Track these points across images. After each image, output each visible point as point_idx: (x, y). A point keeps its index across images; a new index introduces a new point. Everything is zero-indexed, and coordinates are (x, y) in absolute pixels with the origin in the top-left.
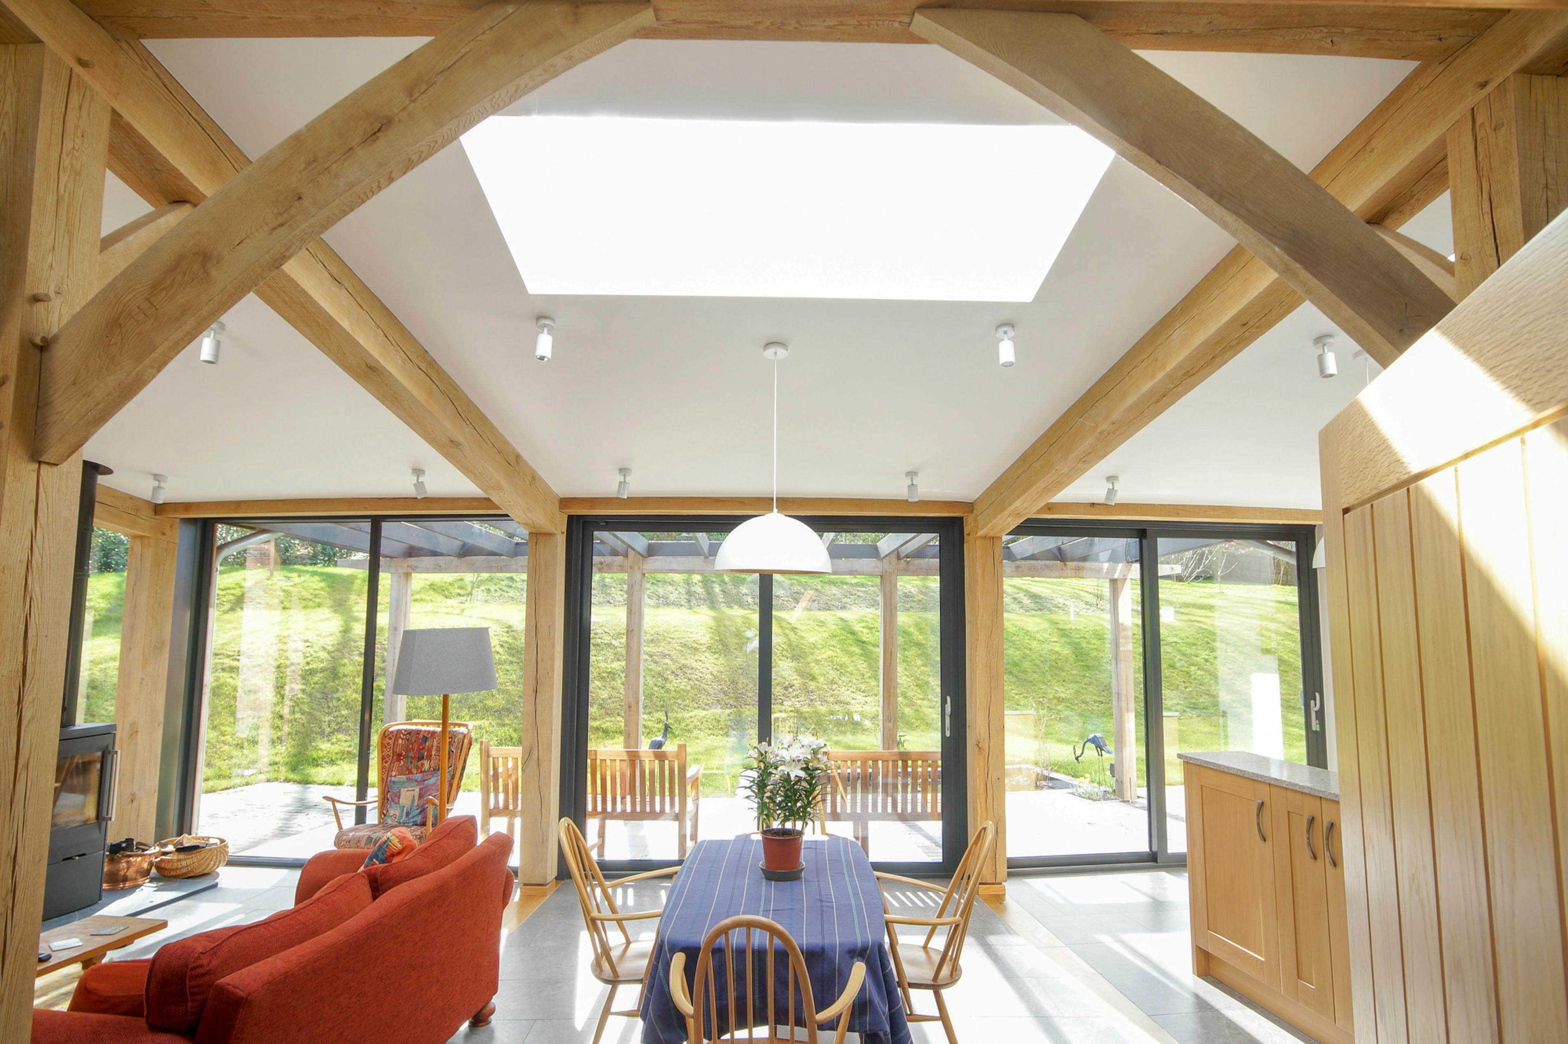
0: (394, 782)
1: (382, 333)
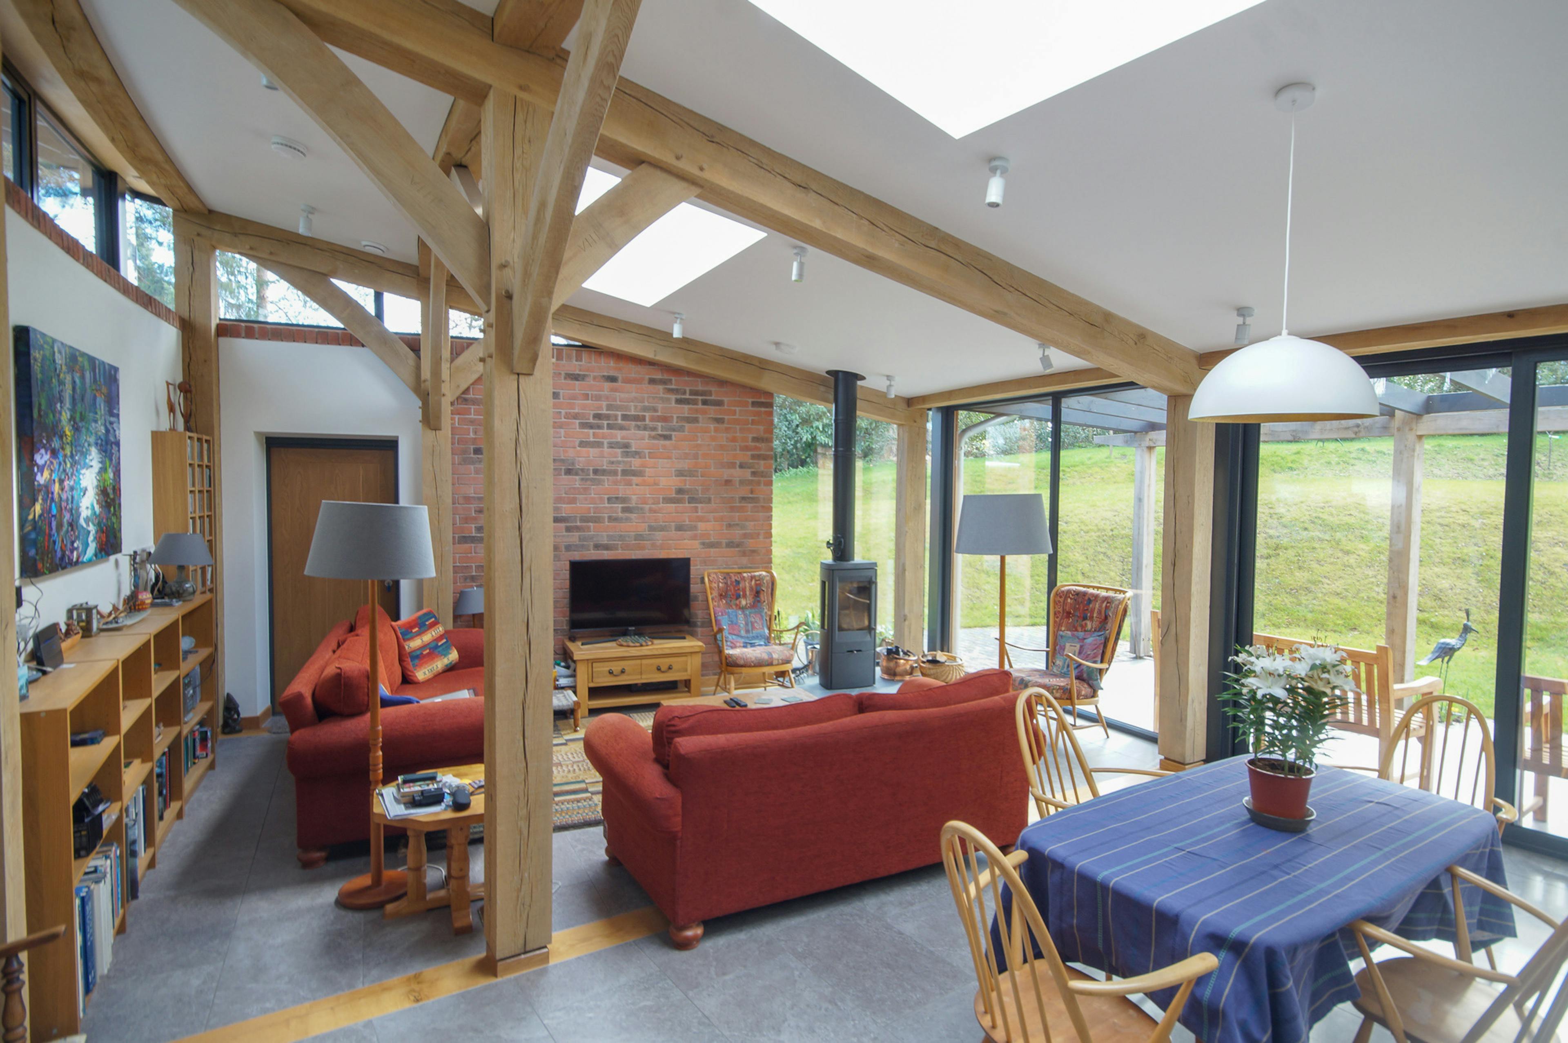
0: (1062, 637)
1: (867, 223)
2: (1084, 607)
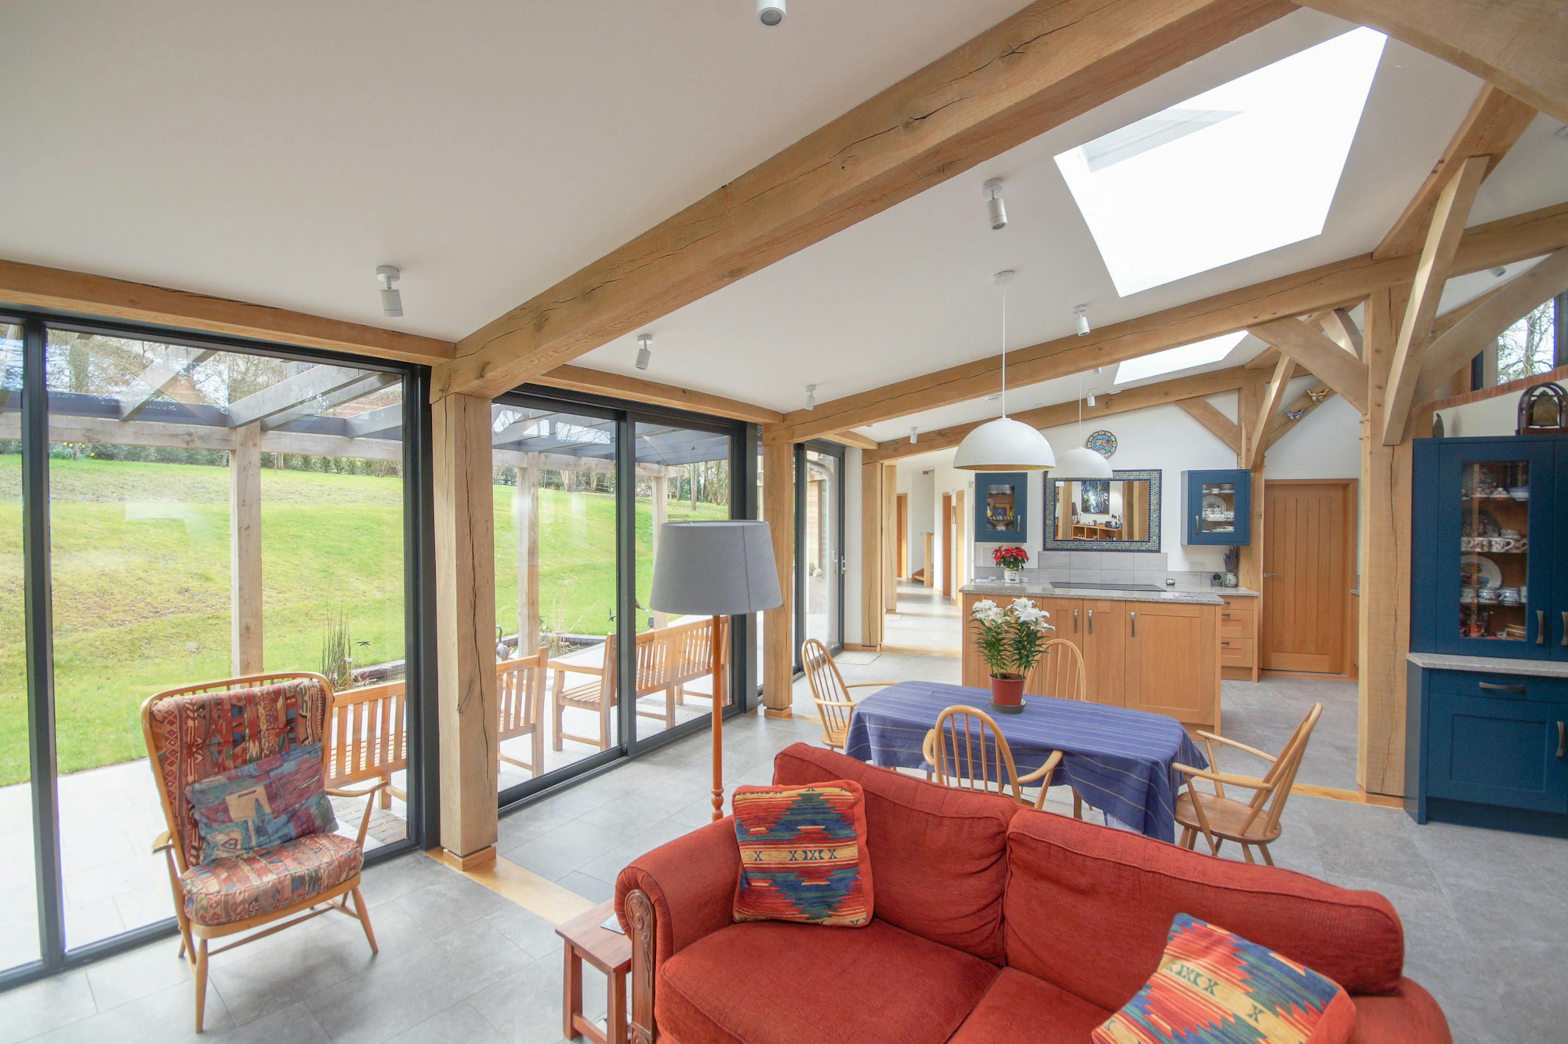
2: (229, 724)
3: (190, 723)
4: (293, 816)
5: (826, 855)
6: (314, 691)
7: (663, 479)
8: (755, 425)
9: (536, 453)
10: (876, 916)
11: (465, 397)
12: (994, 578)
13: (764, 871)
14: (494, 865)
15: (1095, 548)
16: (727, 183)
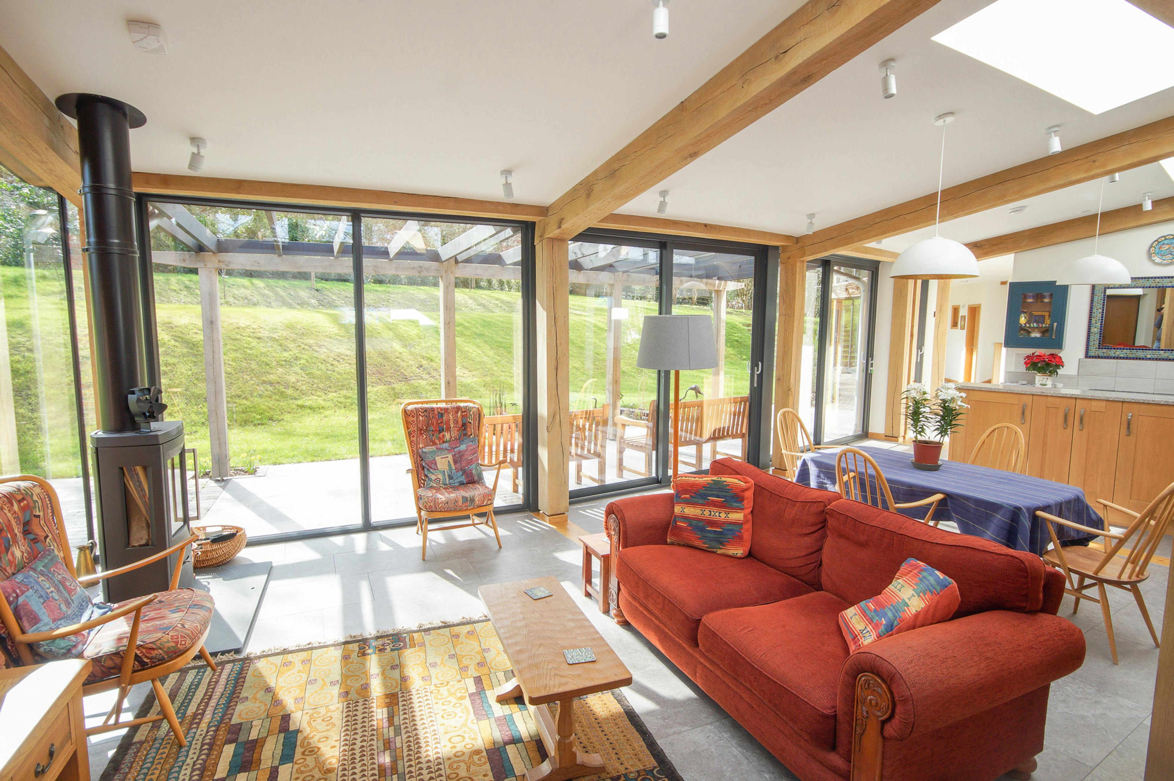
2: (437, 421)
3: (421, 418)
4: (464, 472)
5: (723, 515)
6: (475, 410)
7: (722, 292)
8: (776, 248)
9: (621, 273)
10: (750, 555)
11: (552, 239)
12: (1025, 382)
13: (685, 518)
14: (567, 524)
15: (1149, 356)
16: (683, 100)
